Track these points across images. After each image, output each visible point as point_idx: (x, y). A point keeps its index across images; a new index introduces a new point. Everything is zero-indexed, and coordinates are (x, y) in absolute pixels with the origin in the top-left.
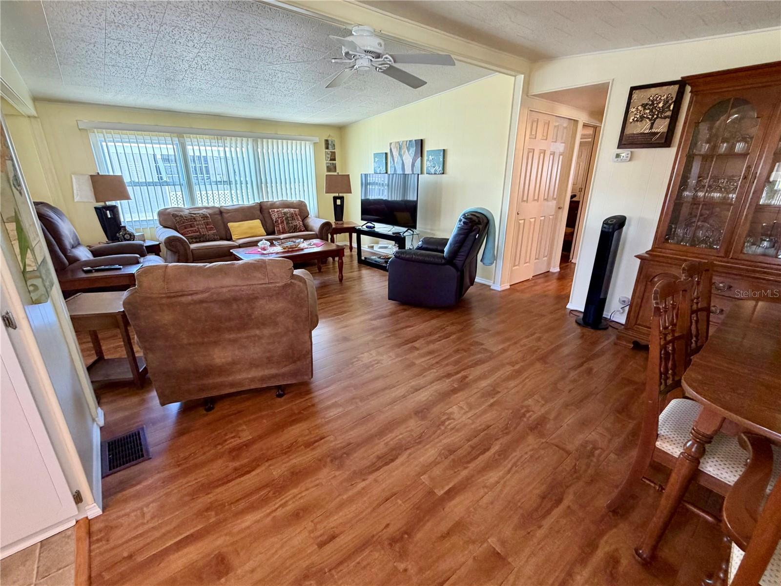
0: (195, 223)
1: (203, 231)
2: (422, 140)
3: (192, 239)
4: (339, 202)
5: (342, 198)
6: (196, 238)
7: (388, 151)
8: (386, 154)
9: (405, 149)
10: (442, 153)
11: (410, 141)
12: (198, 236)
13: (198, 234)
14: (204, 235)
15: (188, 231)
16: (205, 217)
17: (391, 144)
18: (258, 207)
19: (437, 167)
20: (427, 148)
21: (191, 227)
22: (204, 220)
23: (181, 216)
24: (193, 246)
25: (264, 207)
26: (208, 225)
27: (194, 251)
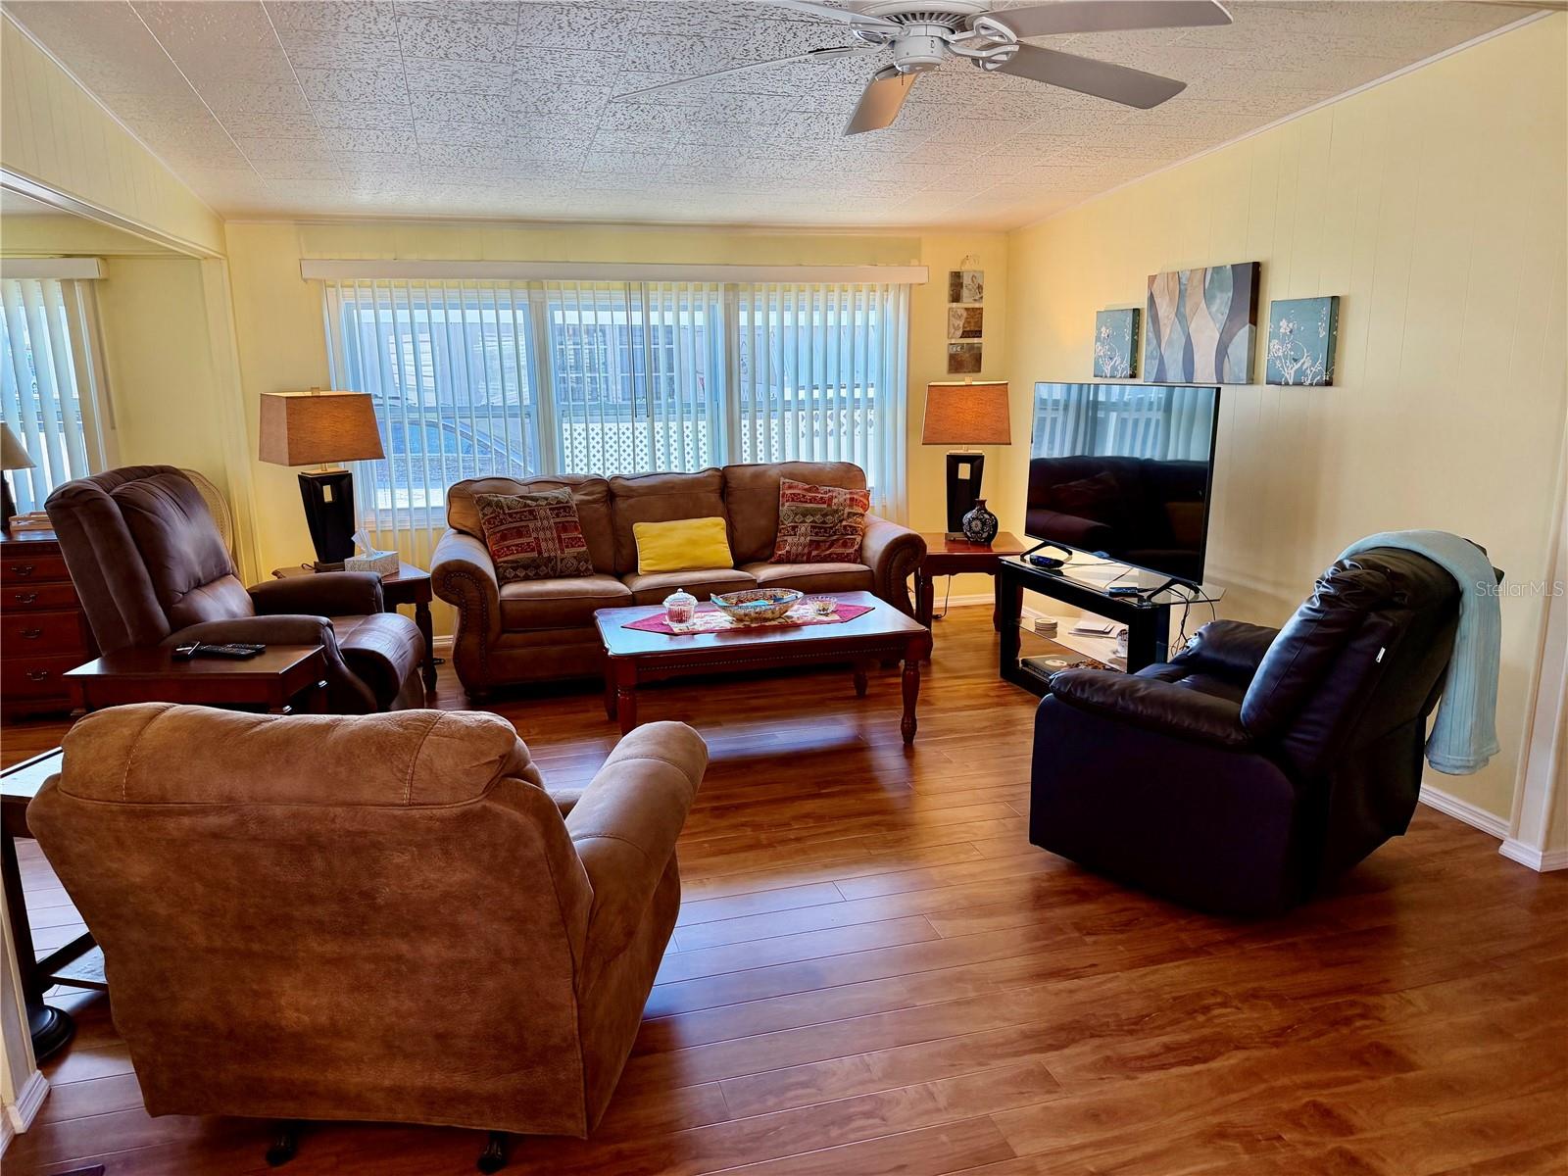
0: (531, 525)
1: (549, 548)
2: (1256, 266)
3: (515, 569)
4: (964, 471)
5: (976, 462)
6: (526, 567)
7: (1142, 303)
8: (1136, 312)
9: (1196, 296)
10: (1326, 310)
11: (1217, 270)
12: (534, 560)
13: (535, 554)
14: (549, 559)
15: (508, 547)
16: (560, 507)
17: (1152, 279)
18: (717, 481)
19: (1306, 362)
20: (1275, 290)
21: (520, 534)
22: (558, 516)
23: (499, 505)
24: (510, 590)
25: (733, 484)
26: (565, 529)
27: (508, 607)
